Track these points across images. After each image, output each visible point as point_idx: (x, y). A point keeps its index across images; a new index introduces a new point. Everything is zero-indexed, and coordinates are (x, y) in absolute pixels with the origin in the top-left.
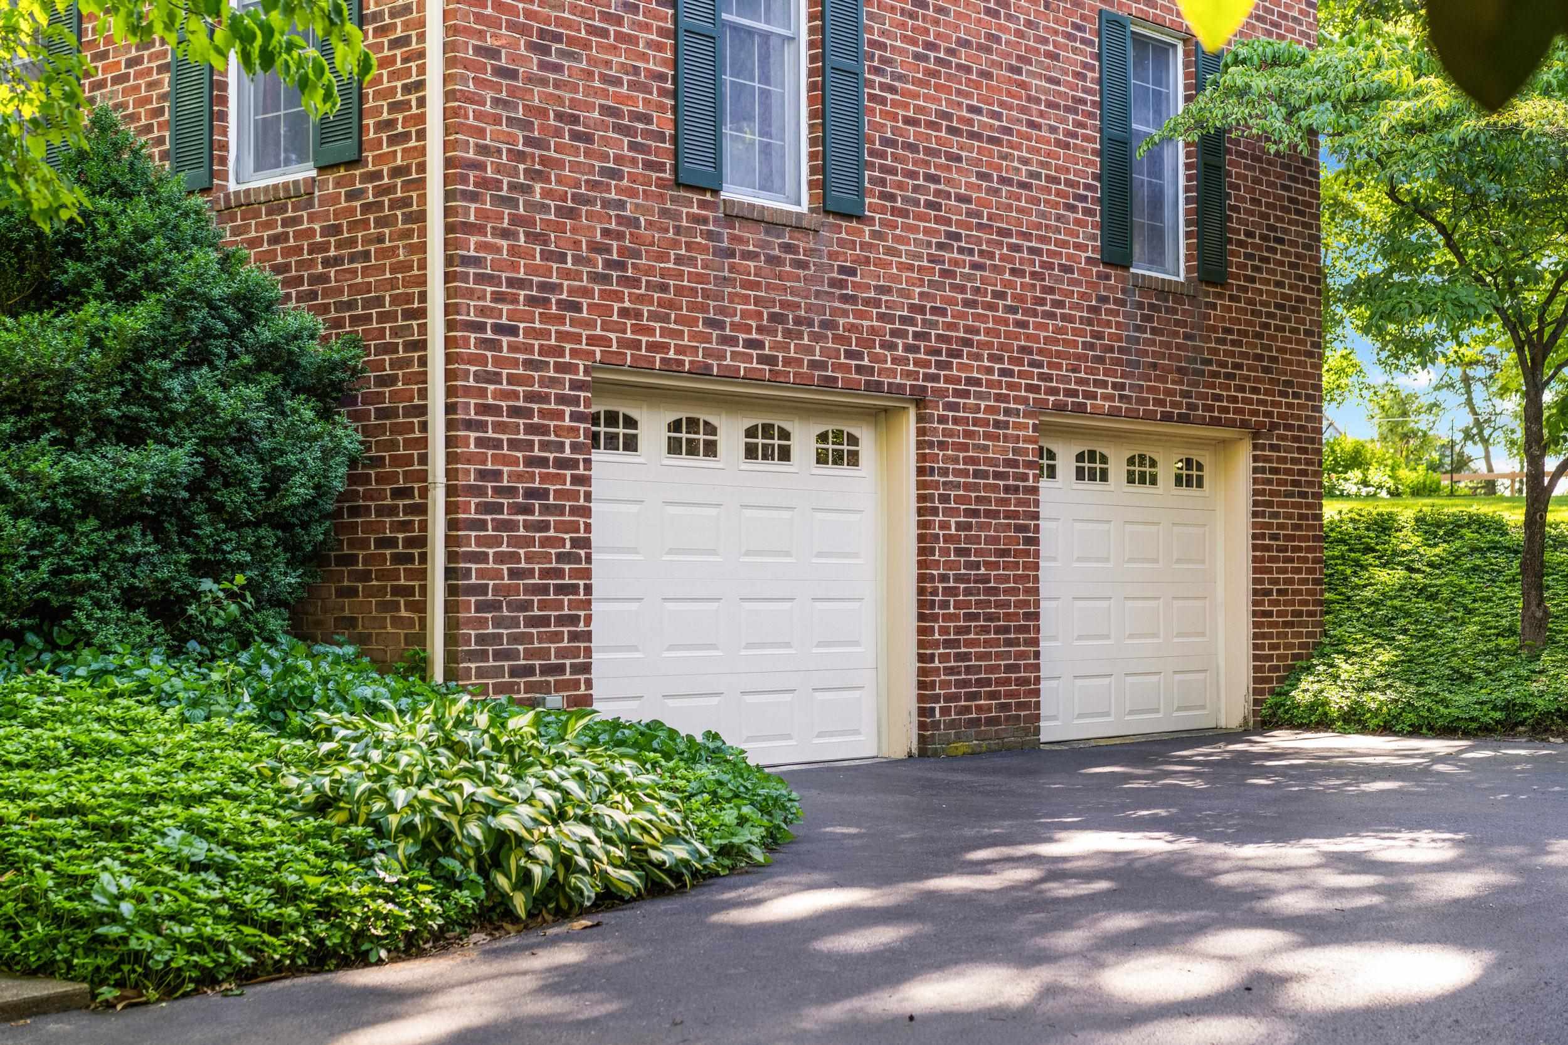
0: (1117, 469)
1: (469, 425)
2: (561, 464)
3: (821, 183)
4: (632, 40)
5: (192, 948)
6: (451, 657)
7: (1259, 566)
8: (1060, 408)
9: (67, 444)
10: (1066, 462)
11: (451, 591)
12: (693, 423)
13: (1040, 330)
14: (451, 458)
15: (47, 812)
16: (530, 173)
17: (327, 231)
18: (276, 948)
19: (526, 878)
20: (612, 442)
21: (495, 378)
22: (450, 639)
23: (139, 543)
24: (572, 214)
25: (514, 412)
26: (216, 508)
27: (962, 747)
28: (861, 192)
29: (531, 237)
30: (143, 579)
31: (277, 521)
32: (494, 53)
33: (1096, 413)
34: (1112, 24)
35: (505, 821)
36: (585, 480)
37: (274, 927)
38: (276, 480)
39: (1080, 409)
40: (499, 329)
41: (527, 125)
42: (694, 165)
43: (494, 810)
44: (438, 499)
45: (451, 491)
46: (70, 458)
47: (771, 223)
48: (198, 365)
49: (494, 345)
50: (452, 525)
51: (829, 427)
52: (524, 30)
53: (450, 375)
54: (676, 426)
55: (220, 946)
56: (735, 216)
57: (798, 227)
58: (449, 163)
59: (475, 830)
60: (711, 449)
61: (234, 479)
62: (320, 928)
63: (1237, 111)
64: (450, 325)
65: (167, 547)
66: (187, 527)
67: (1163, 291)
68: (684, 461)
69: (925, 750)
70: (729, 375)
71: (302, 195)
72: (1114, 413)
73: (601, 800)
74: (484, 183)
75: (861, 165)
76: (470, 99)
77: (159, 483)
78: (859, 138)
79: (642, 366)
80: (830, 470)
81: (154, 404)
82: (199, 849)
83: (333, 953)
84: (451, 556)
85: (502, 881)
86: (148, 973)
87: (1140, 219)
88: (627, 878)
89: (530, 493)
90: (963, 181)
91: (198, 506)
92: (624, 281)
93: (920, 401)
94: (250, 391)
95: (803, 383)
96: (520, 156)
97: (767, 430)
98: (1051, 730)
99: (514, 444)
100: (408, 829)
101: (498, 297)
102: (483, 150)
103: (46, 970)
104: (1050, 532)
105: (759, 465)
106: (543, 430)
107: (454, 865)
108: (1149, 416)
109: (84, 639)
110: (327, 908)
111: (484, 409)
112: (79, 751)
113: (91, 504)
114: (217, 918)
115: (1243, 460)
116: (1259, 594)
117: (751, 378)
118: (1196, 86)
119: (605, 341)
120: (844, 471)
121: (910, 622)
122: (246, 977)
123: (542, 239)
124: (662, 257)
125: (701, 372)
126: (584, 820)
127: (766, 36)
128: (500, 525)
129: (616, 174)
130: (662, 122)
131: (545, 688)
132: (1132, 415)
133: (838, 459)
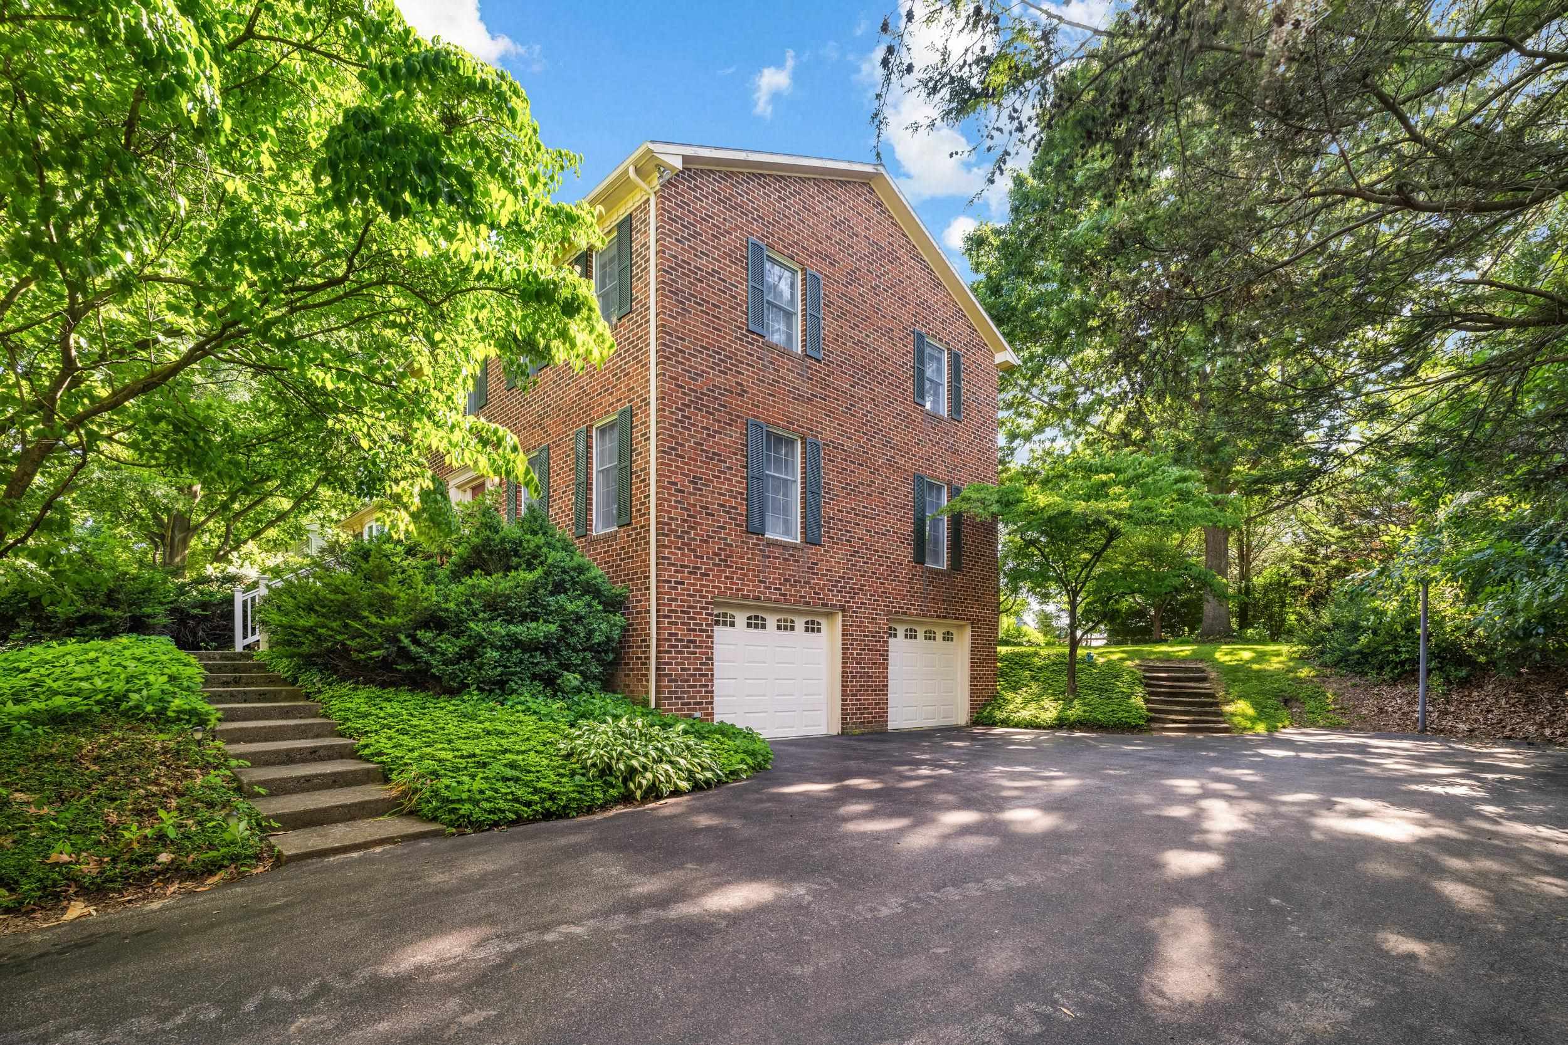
0: (920, 634)
1: (665, 617)
2: (702, 631)
3: (804, 533)
4: (730, 480)
5: (490, 812)
6: (657, 699)
7: (973, 669)
8: (897, 613)
9: (509, 622)
10: (901, 631)
11: (658, 675)
12: (756, 617)
13: (890, 586)
14: (658, 628)
15: (462, 757)
16: (690, 527)
17: (623, 548)
18: (526, 812)
19: (640, 786)
20: (725, 624)
21: (675, 600)
22: (657, 693)
23: (539, 657)
24: (706, 542)
25: (683, 612)
26: (568, 645)
27: (858, 731)
28: (820, 536)
29: (690, 550)
30: (537, 670)
31: (590, 649)
32: (675, 484)
33: (911, 615)
34: (919, 479)
35: (634, 763)
36: (711, 637)
37: (528, 804)
38: (590, 633)
39: (905, 613)
40: (676, 582)
41: (688, 510)
42: (754, 523)
43: (629, 758)
44: (654, 642)
45: (658, 640)
46: (512, 627)
47: (785, 546)
48: (559, 593)
49: (675, 588)
50: (659, 652)
51: (809, 619)
52: (687, 476)
53: (658, 599)
54: (749, 618)
55: (503, 812)
56: (771, 543)
57: (795, 547)
58: (658, 523)
59: (622, 766)
60: (764, 627)
61: (573, 634)
62: (548, 804)
63: (965, 506)
64: (658, 581)
65: (549, 658)
66: (558, 651)
67: (937, 572)
68: (752, 630)
69: (844, 733)
70: (768, 600)
71: (613, 536)
72: (918, 615)
73: (679, 755)
74: (671, 530)
75: (820, 526)
76: (666, 500)
77: (545, 637)
78: (819, 517)
79: (732, 596)
80: (810, 634)
81: (544, 607)
82: (509, 773)
83: (554, 813)
84: (658, 663)
85: (632, 785)
86: (470, 822)
87: (929, 547)
88: (684, 785)
89: (689, 641)
90: (861, 532)
91: (562, 644)
92: (727, 566)
93: (843, 609)
94: (580, 603)
95: (797, 602)
96: (685, 521)
97: (786, 621)
98: (891, 726)
99: (683, 624)
100: (594, 765)
101: (677, 571)
102: (671, 519)
103: (435, 819)
104: (892, 655)
105: (783, 632)
106: (694, 619)
107: (611, 779)
108: (931, 616)
109: (513, 691)
110: (552, 797)
111: (670, 611)
112: (489, 733)
113: (518, 644)
114: (506, 800)
115: (968, 633)
116: (973, 678)
117: (777, 601)
118: (950, 498)
119: (719, 588)
120: (815, 634)
121: (839, 688)
122: (512, 823)
123: (694, 551)
124: (742, 558)
125: (758, 598)
126: (671, 762)
127: (785, 481)
128: (677, 652)
129: (724, 528)
130: (742, 509)
131: (695, 710)
132: (924, 616)
133: (813, 630)
